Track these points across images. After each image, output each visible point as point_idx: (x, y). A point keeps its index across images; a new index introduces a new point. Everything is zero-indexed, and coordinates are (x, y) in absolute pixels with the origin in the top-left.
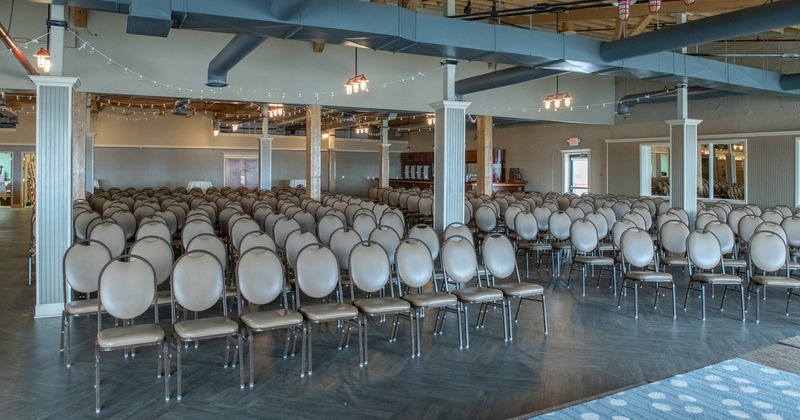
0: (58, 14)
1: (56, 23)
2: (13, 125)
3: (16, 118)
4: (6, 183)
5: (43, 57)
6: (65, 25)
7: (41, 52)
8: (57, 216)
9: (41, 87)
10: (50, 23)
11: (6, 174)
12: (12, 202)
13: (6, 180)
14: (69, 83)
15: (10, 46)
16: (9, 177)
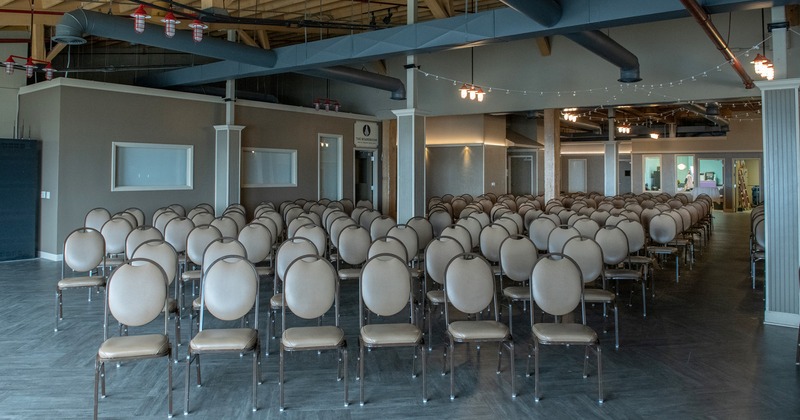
0: (778, 15)
1: (777, 26)
2: (723, 133)
3: (727, 126)
4: (719, 188)
5: (760, 63)
6: (786, 25)
7: (758, 58)
8: (786, 222)
9: (766, 92)
10: (771, 26)
11: (717, 179)
12: (724, 206)
13: (718, 185)
14: (795, 84)
15: (729, 58)
16: (721, 183)
